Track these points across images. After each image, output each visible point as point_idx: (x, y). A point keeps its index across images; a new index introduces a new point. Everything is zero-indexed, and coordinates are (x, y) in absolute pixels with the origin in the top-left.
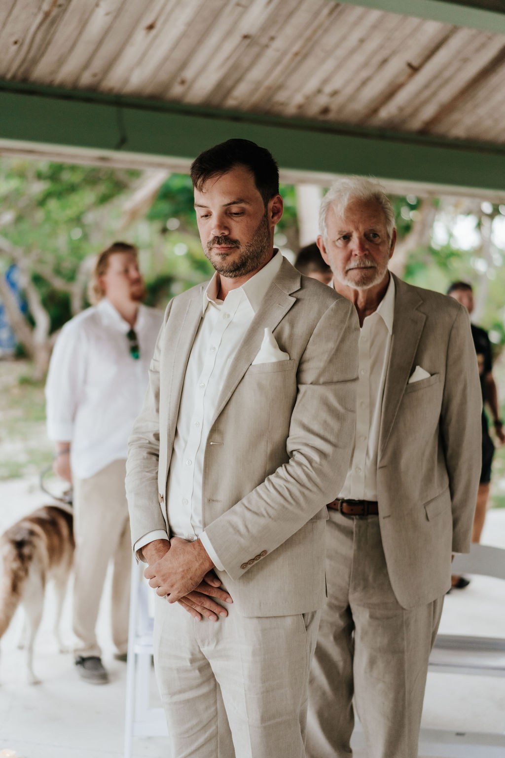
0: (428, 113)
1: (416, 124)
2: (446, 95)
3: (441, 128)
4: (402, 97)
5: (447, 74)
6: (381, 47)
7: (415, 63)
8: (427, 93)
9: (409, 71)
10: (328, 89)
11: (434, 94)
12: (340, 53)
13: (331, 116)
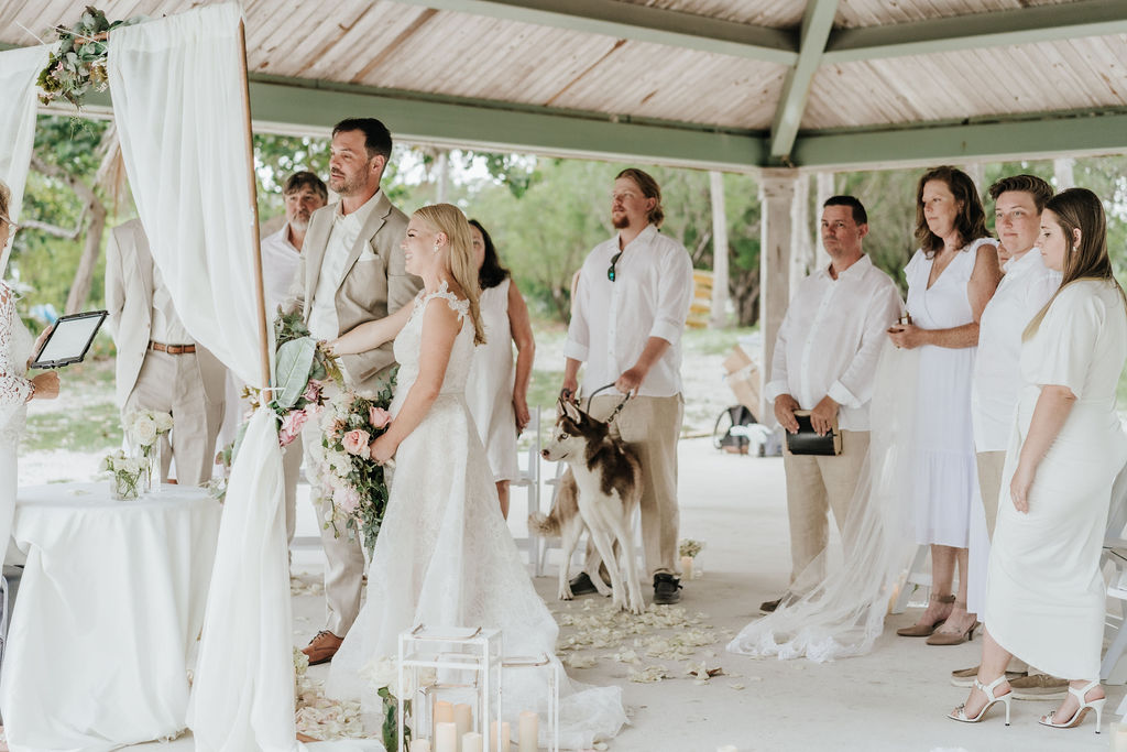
0: (359, 65)
1: (348, 76)
2: (374, 50)
3: (370, 80)
4: (333, 53)
5: (376, 33)
6: (315, 11)
7: (346, 25)
8: (358, 49)
9: (341, 31)
10: (267, 46)
11: (364, 50)
12: (278, 16)
13: (269, 69)
